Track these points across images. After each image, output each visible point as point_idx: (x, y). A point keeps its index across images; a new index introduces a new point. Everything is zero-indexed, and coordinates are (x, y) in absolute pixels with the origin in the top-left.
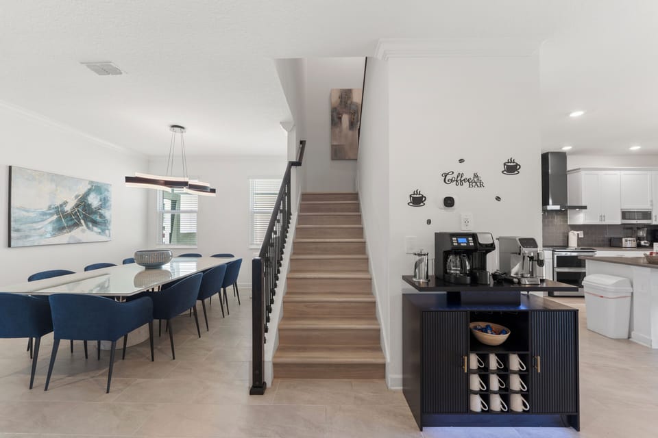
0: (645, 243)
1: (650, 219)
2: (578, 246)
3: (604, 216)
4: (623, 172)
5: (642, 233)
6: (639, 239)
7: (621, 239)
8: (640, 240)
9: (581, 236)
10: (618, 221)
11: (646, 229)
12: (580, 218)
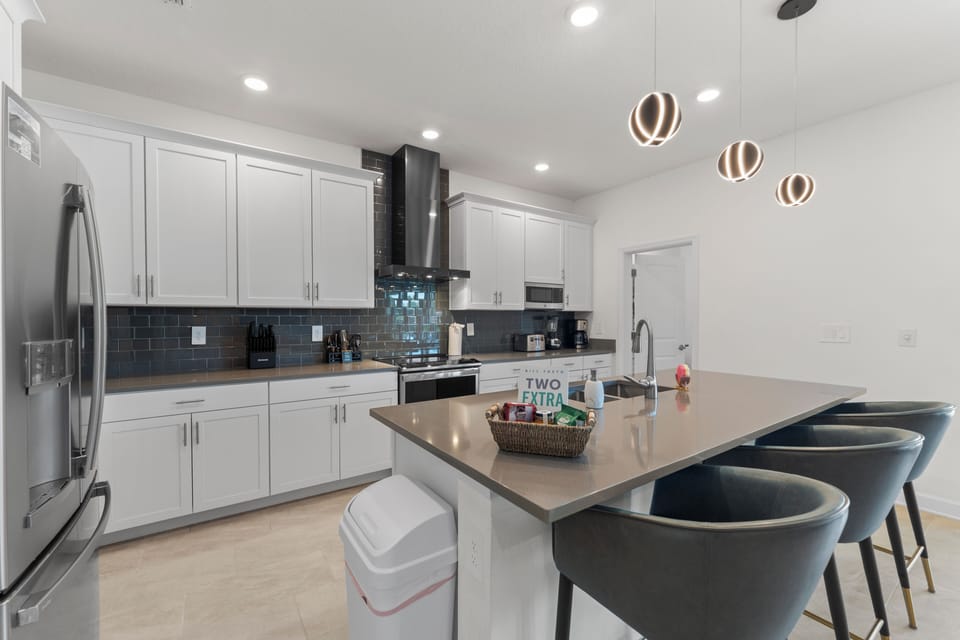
0: (556, 342)
1: (561, 301)
2: (463, 353)
3: (500, 295)
4: (529, 215)
5: (553, 326)
6: (549, 336)
7: (525, 336)
8: (551, 338)
9: (471, 332)
10: (520, 304)
11: (557, 318)
12: (465, 298)
